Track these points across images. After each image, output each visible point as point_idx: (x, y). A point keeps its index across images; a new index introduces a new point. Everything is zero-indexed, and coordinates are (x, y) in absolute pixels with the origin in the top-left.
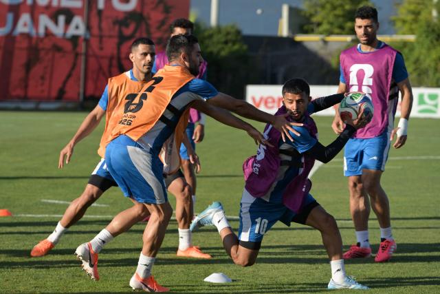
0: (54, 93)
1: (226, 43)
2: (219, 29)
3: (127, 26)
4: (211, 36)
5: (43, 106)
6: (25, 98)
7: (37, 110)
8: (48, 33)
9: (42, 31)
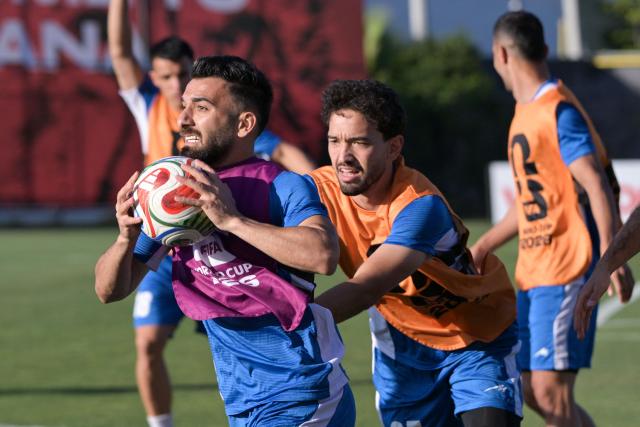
0: (91, 189)
1: (448, 73)
2: (430, 44)
3: (232, 41)
4: (414, 62)
5: (72, 217)
6: (30, 202)
7: (57, 226)
8: (65, 63)
9: (50, 58)
